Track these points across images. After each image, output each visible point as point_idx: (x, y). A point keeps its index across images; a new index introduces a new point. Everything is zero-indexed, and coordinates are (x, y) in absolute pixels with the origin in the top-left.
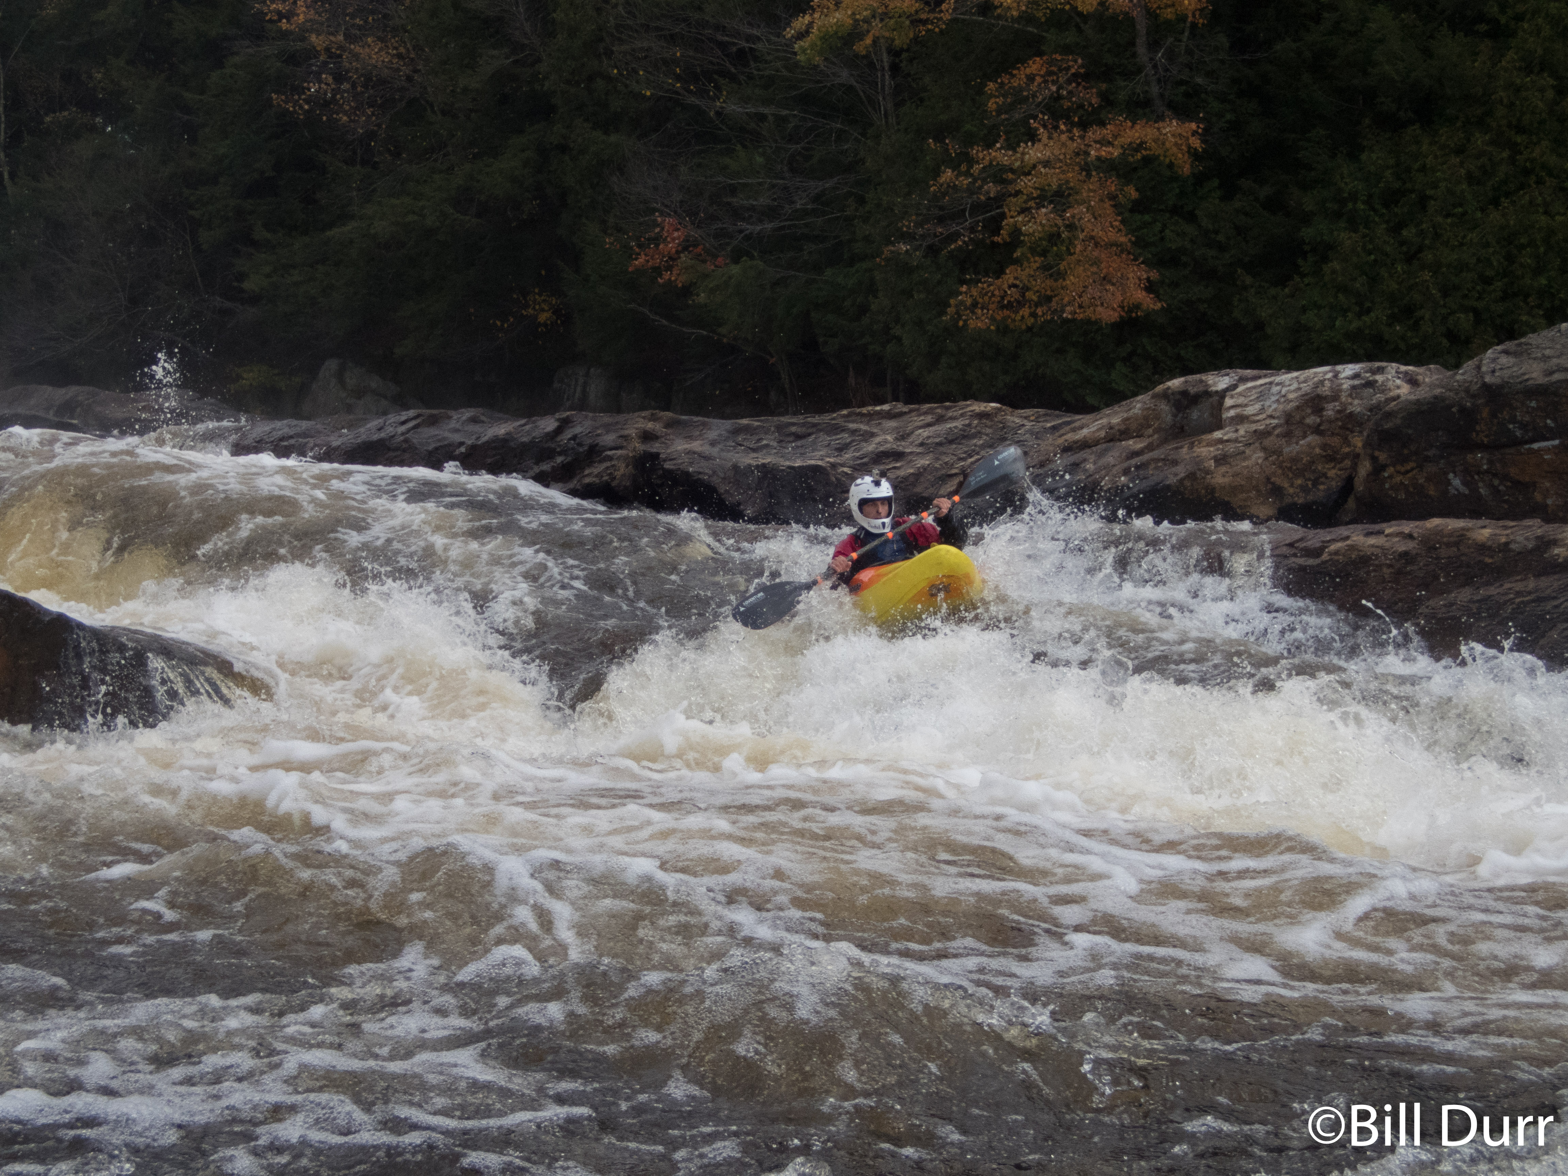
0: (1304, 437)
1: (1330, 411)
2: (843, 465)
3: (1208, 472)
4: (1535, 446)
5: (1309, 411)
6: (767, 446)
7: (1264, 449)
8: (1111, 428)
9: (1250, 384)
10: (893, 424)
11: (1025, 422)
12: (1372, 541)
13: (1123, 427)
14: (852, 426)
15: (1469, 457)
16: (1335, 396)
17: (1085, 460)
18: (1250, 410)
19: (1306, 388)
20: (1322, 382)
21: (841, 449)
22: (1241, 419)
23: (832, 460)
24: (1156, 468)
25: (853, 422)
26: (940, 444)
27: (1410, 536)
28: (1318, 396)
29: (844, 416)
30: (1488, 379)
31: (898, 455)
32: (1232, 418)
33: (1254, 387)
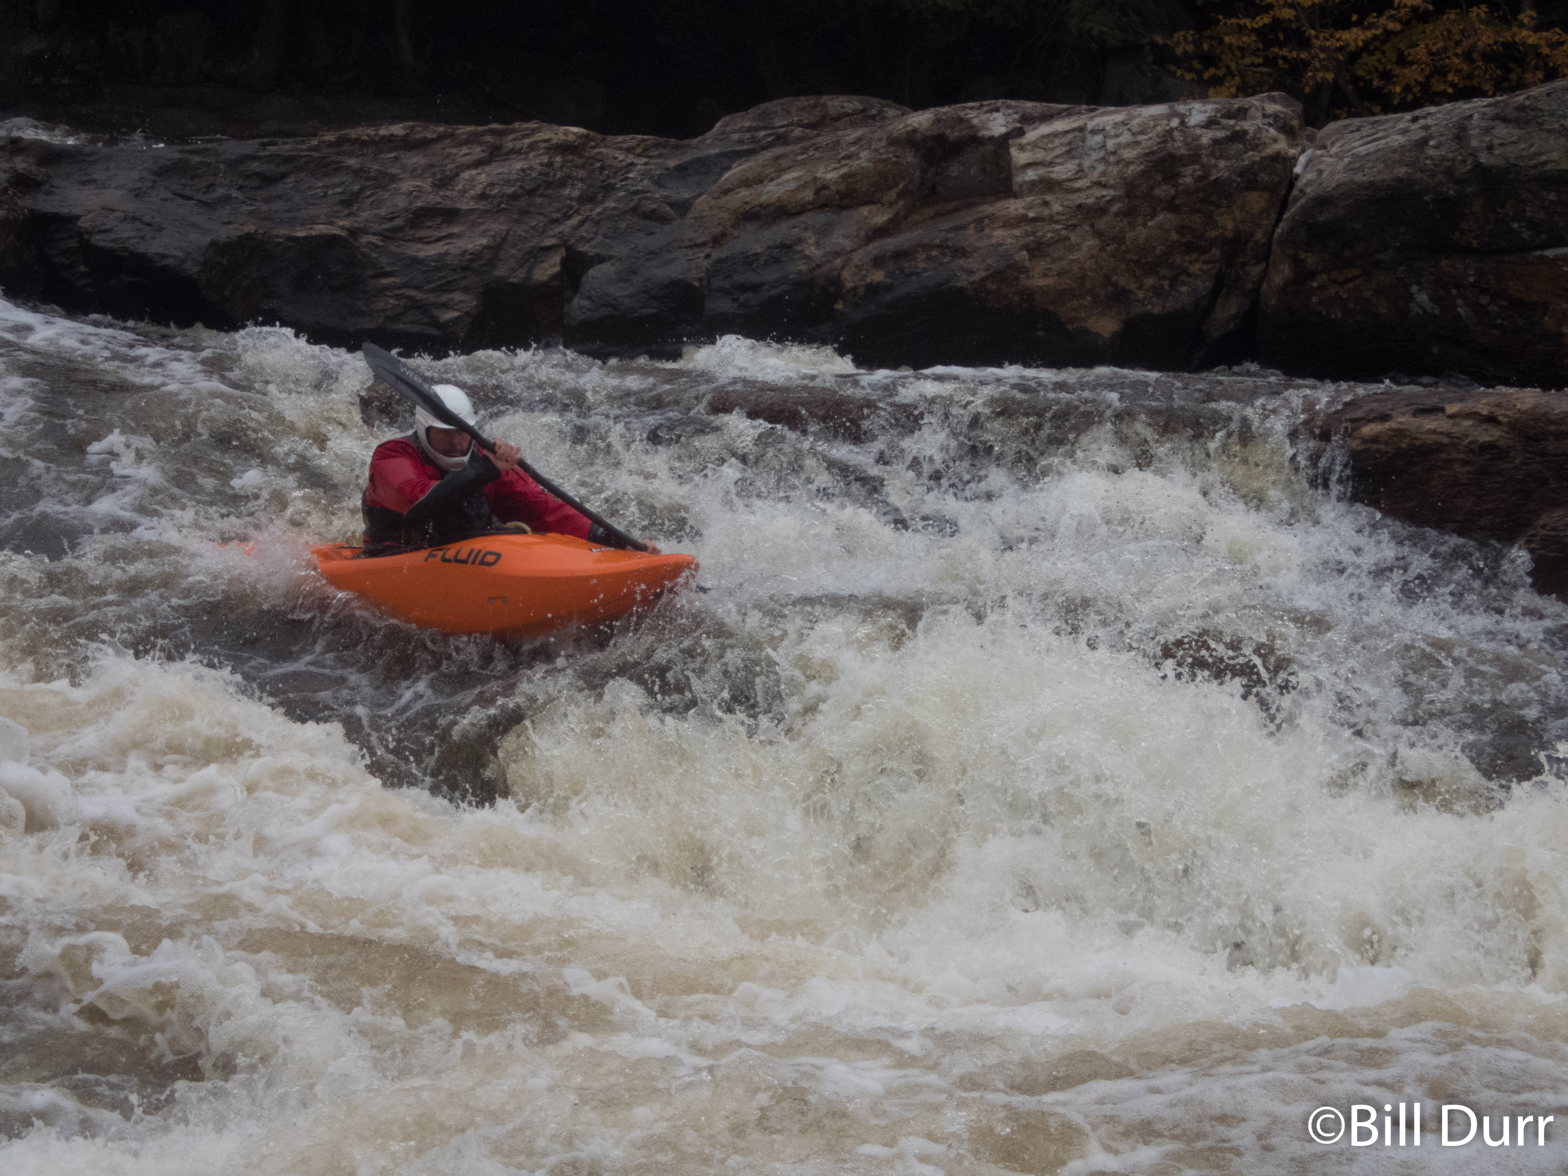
0: (1153, 216)
1: (1188, 176)
2: (364, 231)
3: (1022, 269)
4: (1550, 253)
5: (1159, 178)
6: (227, 199)
7: (1098, 234)
8: (825, 187)
9: (1045, 129)
10: (415, 159)
11: (631, 159)
12: (1430, 423)
13: (842, 187)
14: (352, 162)
15: (1444, 263)
16: (1194, 158)
17: (800, 240)
18: (1062, 171)
19: (1148, 142)
20: (1169, 132)
21: (349, 202)
22: (1048, 185)
23: (345, 223)
24: (930, 259)
25: (350, 154)
26: (514, 197)
27: (1491, 420)
28: (1170, 155)
29: (330, 144)
30: (1484, 159)
31: (451, 215)
32: (1033, 183)
33: (1056, 135)
